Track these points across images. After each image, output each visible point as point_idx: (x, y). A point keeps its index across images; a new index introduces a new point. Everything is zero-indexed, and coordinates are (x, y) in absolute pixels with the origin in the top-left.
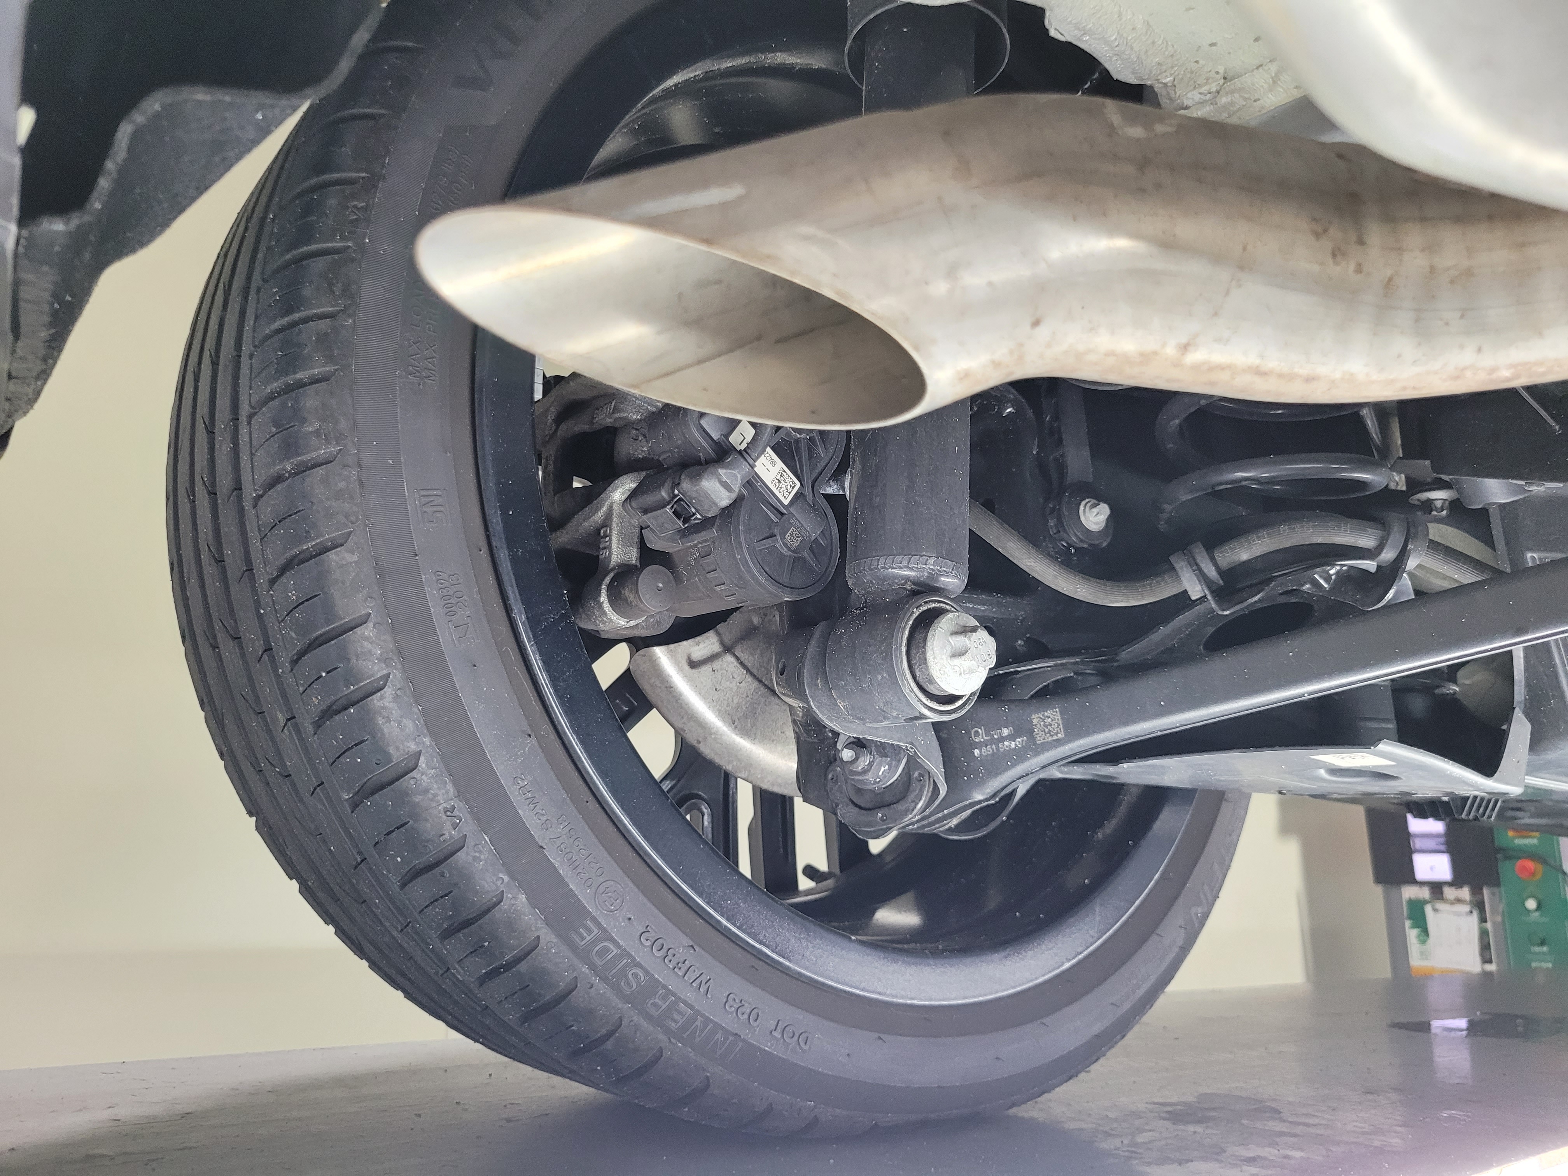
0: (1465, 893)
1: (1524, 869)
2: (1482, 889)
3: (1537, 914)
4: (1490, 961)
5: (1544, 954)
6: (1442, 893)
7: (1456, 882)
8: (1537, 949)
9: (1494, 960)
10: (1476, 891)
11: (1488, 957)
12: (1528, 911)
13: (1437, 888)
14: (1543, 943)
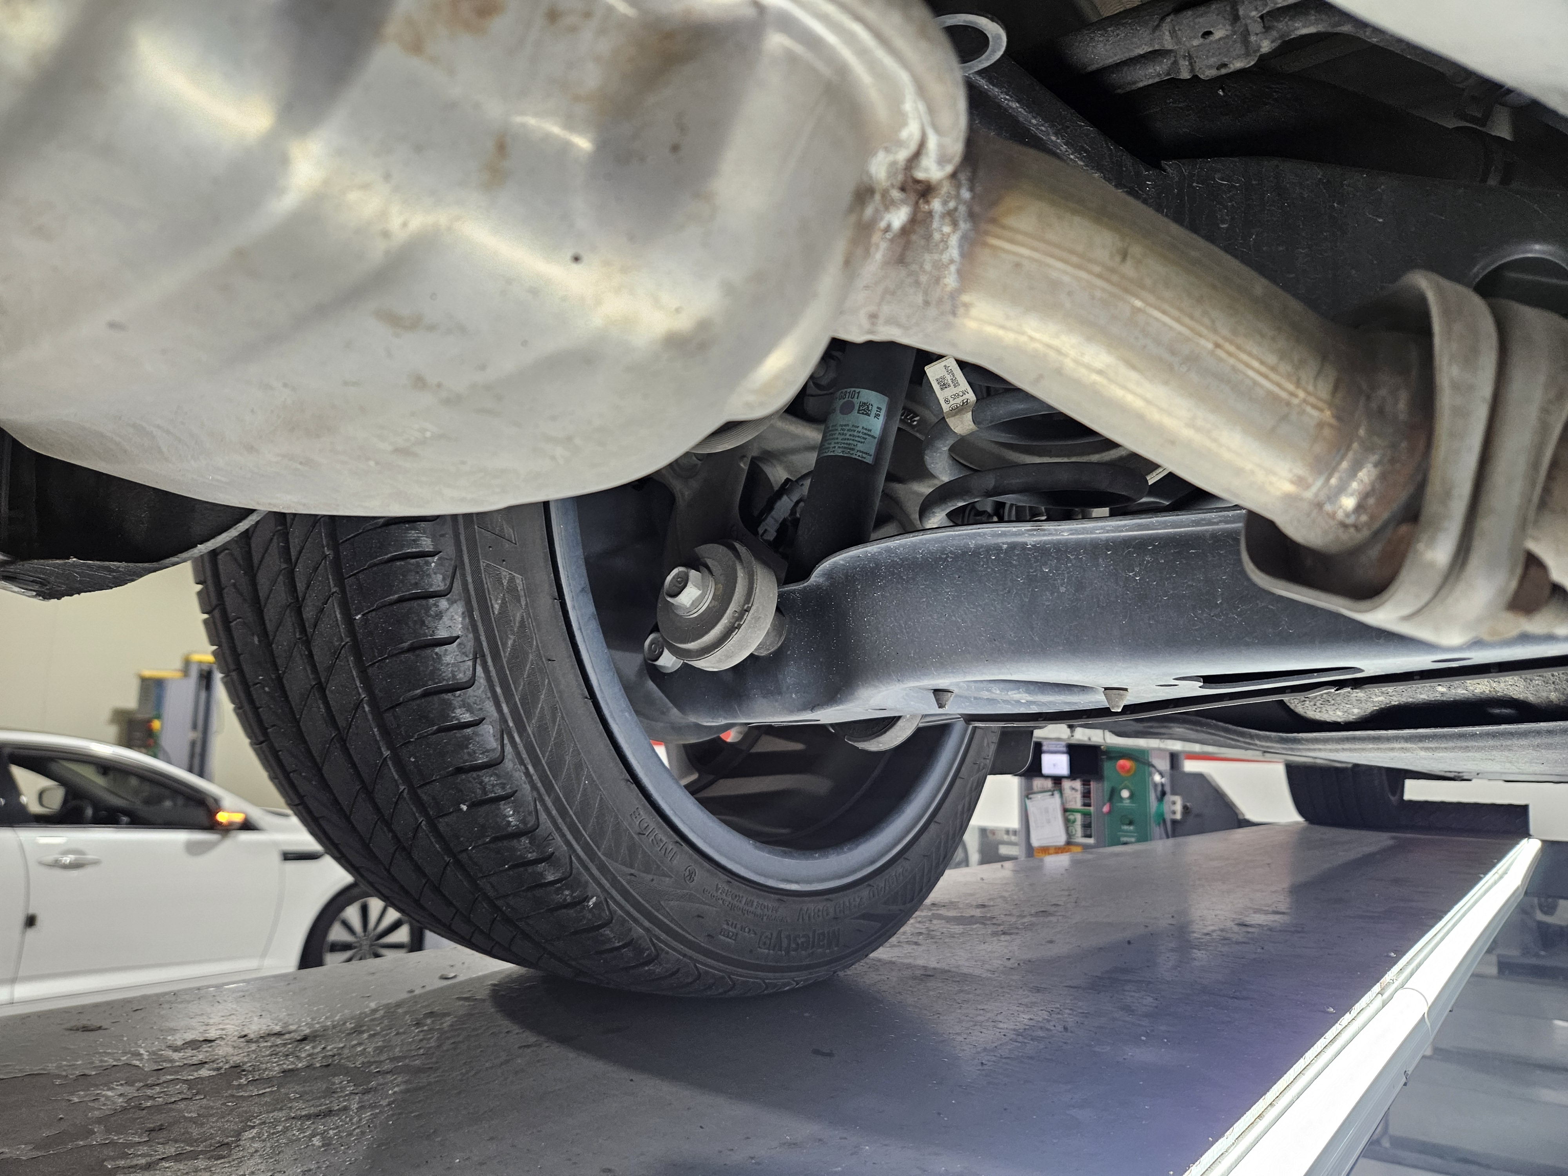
0: (1078, 784)
1: (1123, 767)
2: (1089, 781)
3: (1128, 801)
4: (1090, 836)
5: (1130, 832)
6: (1060, 784)
7: (1072, 776)
8: (1125, 827)
9: (1093, 834)
10: (1086, 783)
11: (1088, 833)
12: (1121, 798)
13: (1057, 780)
14: (1131, 823)
